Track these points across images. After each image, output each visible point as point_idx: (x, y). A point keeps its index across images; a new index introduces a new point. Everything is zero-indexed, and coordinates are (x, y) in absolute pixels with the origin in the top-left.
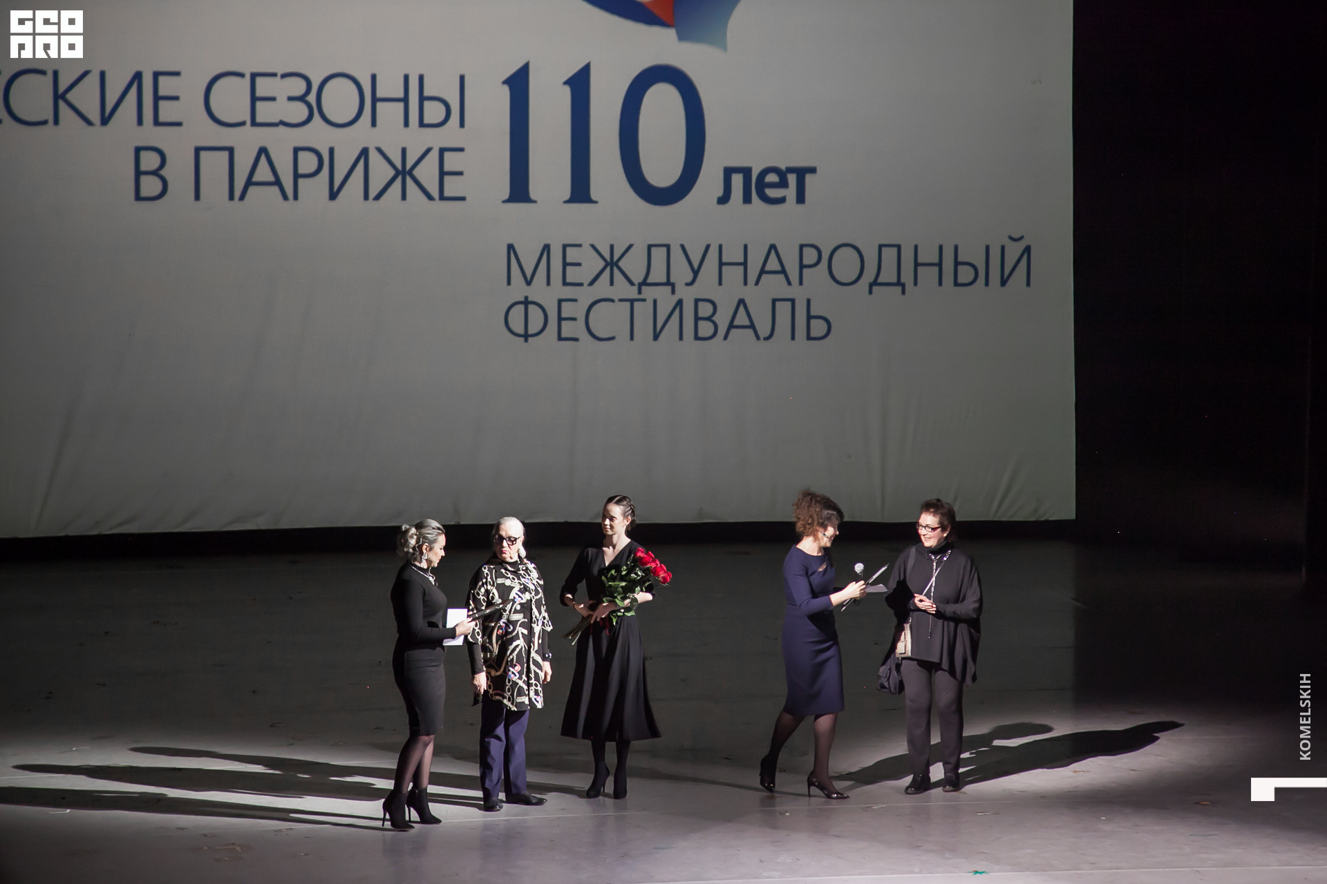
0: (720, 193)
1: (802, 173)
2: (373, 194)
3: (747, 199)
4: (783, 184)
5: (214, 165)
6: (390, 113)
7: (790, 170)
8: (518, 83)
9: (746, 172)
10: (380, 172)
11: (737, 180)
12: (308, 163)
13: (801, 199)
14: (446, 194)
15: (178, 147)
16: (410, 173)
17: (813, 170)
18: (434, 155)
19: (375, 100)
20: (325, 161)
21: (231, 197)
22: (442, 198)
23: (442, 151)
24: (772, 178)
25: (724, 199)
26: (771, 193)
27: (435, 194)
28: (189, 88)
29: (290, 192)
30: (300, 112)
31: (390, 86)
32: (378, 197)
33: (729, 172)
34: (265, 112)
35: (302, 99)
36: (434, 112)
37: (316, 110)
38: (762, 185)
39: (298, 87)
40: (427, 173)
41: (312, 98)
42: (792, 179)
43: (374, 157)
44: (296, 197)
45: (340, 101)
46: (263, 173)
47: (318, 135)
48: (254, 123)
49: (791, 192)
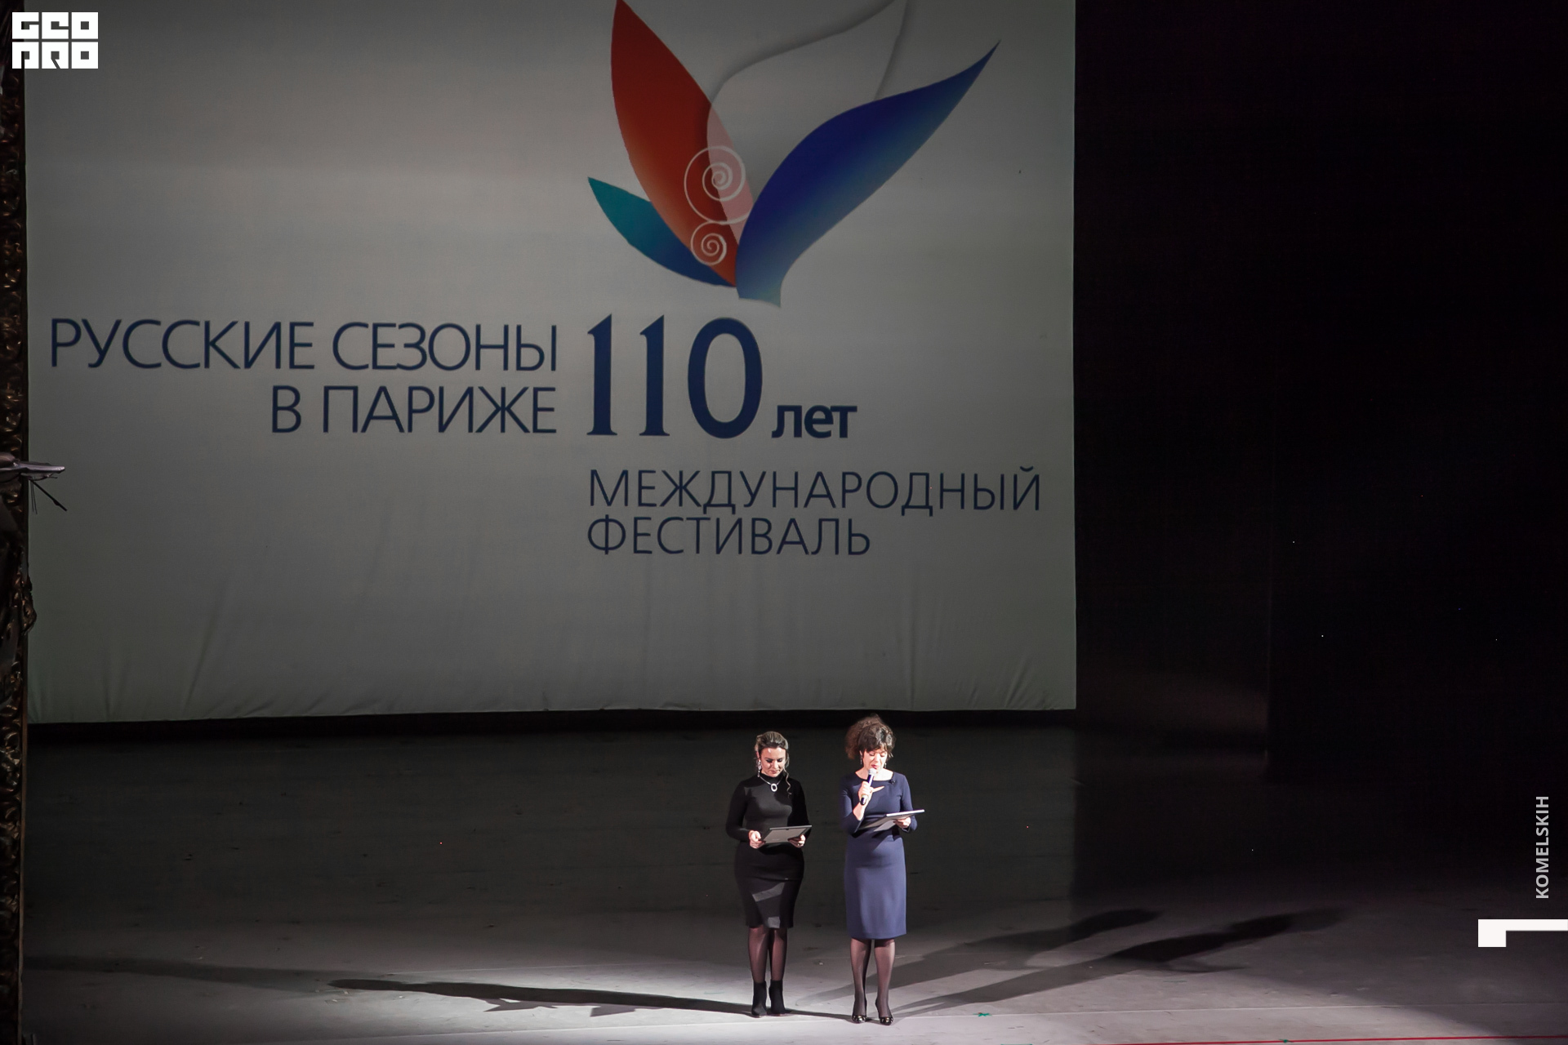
0: (775, 428)
1: (844, 411)
2: (476, 427)
3: (798, 433)
4: (828, 420)
5: (341, 402)
6: (492, 358)
7: (835, 409)
8: (602, 333)
9: (797, 410)
10: (483, 408)
11: (789, 417)
12: (421, 399)
13: (844, 433)
14: (539, 427)
15: (310, 386)
16: (509, 409)
17: (854, 409)
18: (530, 393)
19: (479, 347)
20: (436, 398)
21: (355, 429)
22: (536, 430)
23: (536, 390)
24: (819, 415)
25: (778, 433)
26: (818, 428)
27: (530, 427)
28: (320, 336)
29: (405, 425)
30: (414, 356)
31: (492, 336)
32: (480, 430)
33: (782, 410)
34: (384, 357)
35: (417, 346)
36: (529, 357)
37: (428, 355)
38: (810, 422)
39: (413, 335)
40: (523, 409)
41: (425, 345)
42: (836, 416)
43: (477, 394)
44: (410, 430)
45: (449, 347)
46: (383, 409)
47: (430, 376)
48: (375, 366)
49: (835, 428)
